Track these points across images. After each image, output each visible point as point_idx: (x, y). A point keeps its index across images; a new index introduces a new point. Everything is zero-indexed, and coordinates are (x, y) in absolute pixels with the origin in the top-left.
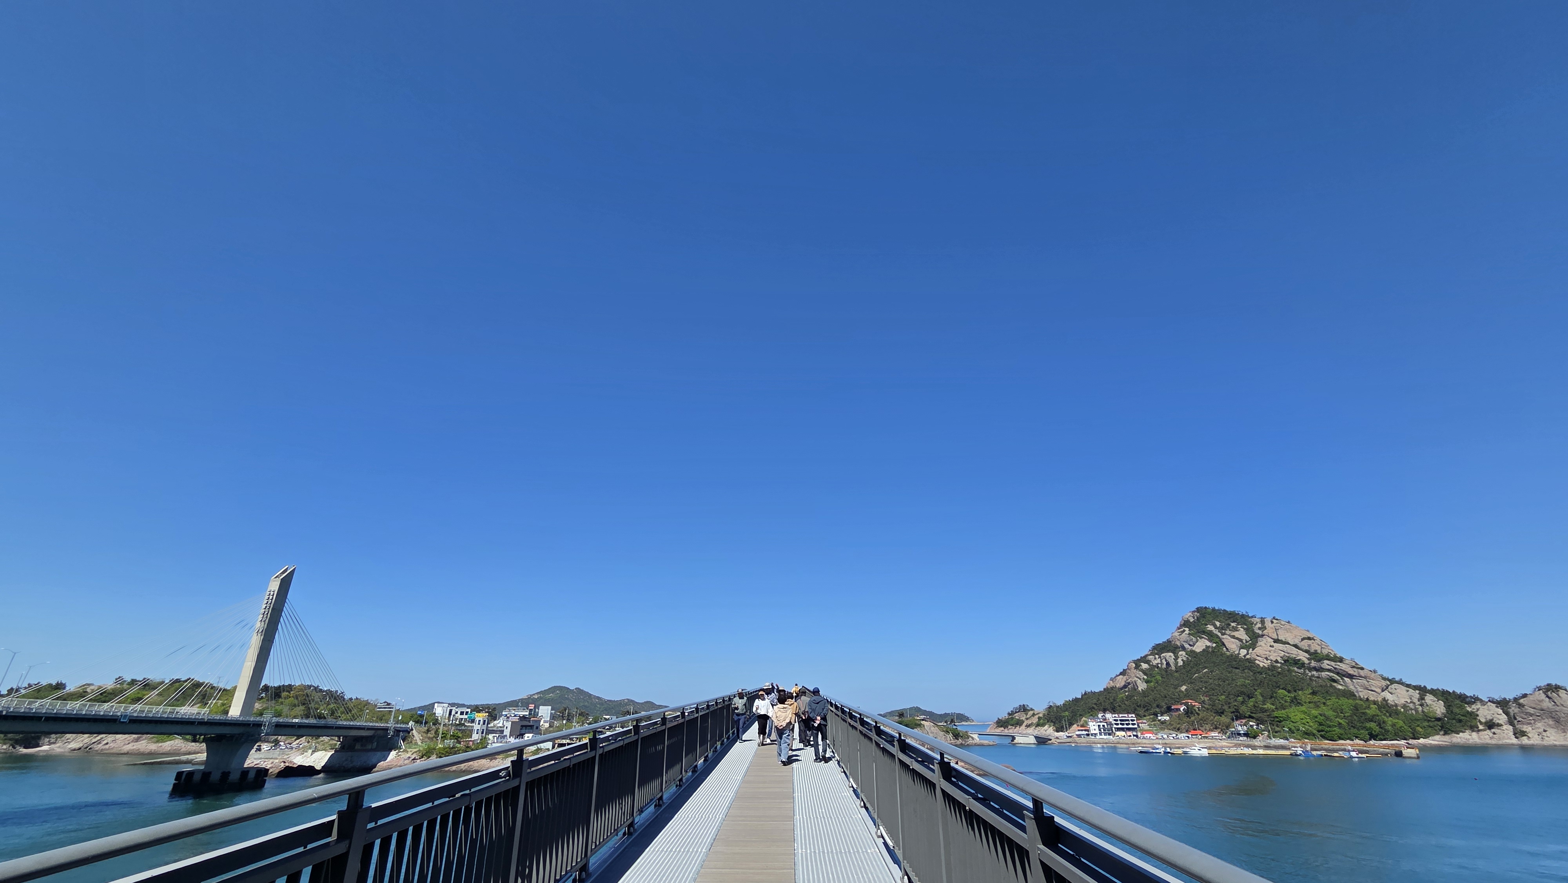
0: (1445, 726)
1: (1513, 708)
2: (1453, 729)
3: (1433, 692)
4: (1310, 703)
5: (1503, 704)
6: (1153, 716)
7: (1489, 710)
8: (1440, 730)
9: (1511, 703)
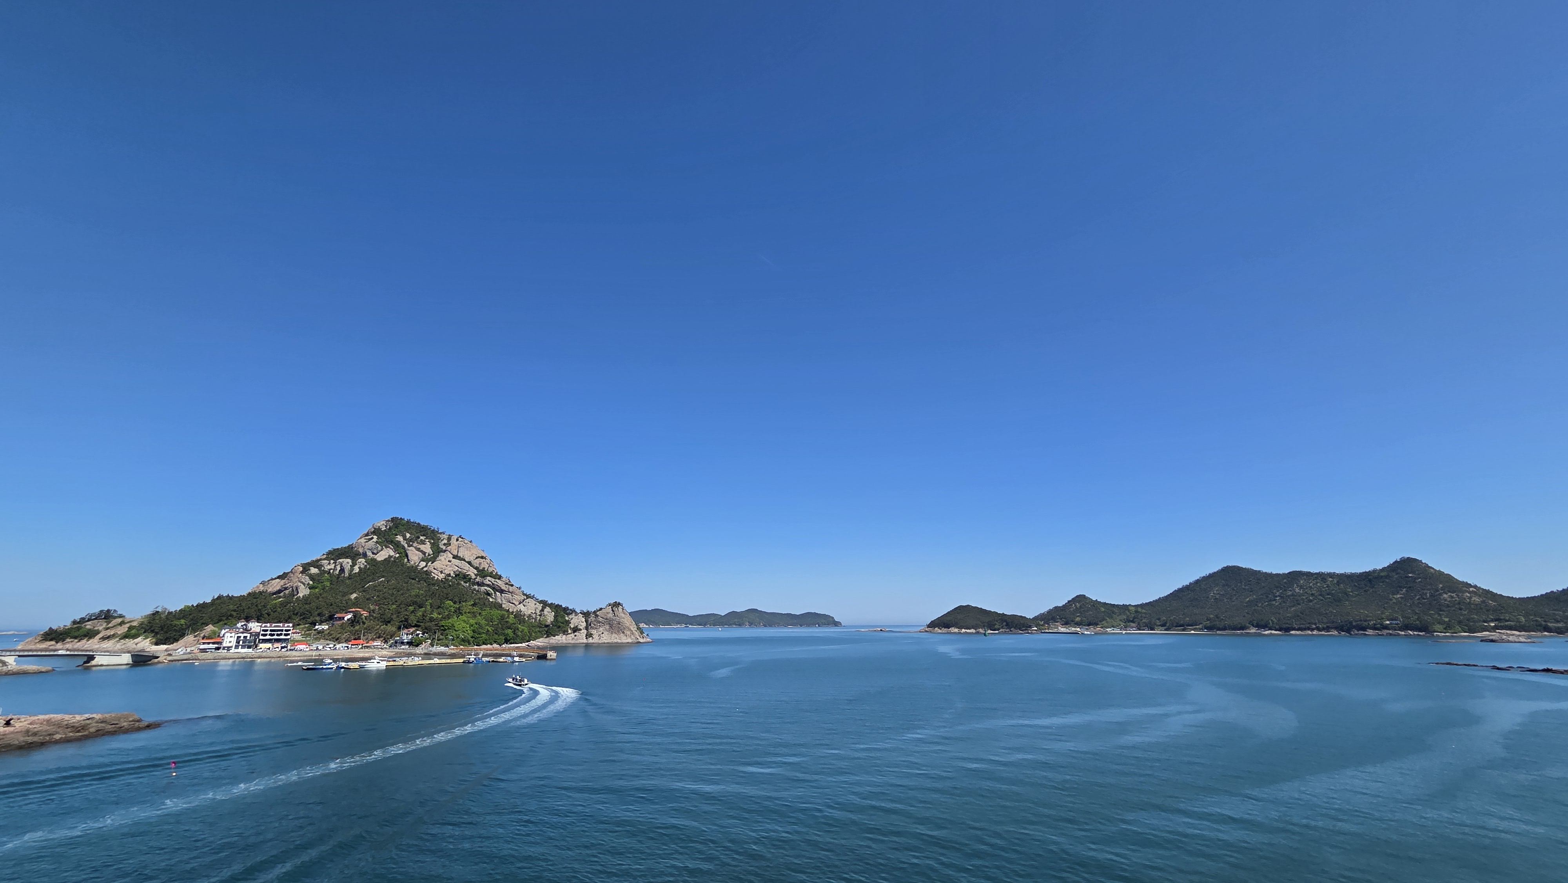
0: (549, 630)
1: (592, 618)
2: (553, 634)
3: (551, 606)
4: (469, 613)
5: (586, 615)
6: (309, 625)
7: (578, 619)
8: (545, 634)
9: (591, 615)
